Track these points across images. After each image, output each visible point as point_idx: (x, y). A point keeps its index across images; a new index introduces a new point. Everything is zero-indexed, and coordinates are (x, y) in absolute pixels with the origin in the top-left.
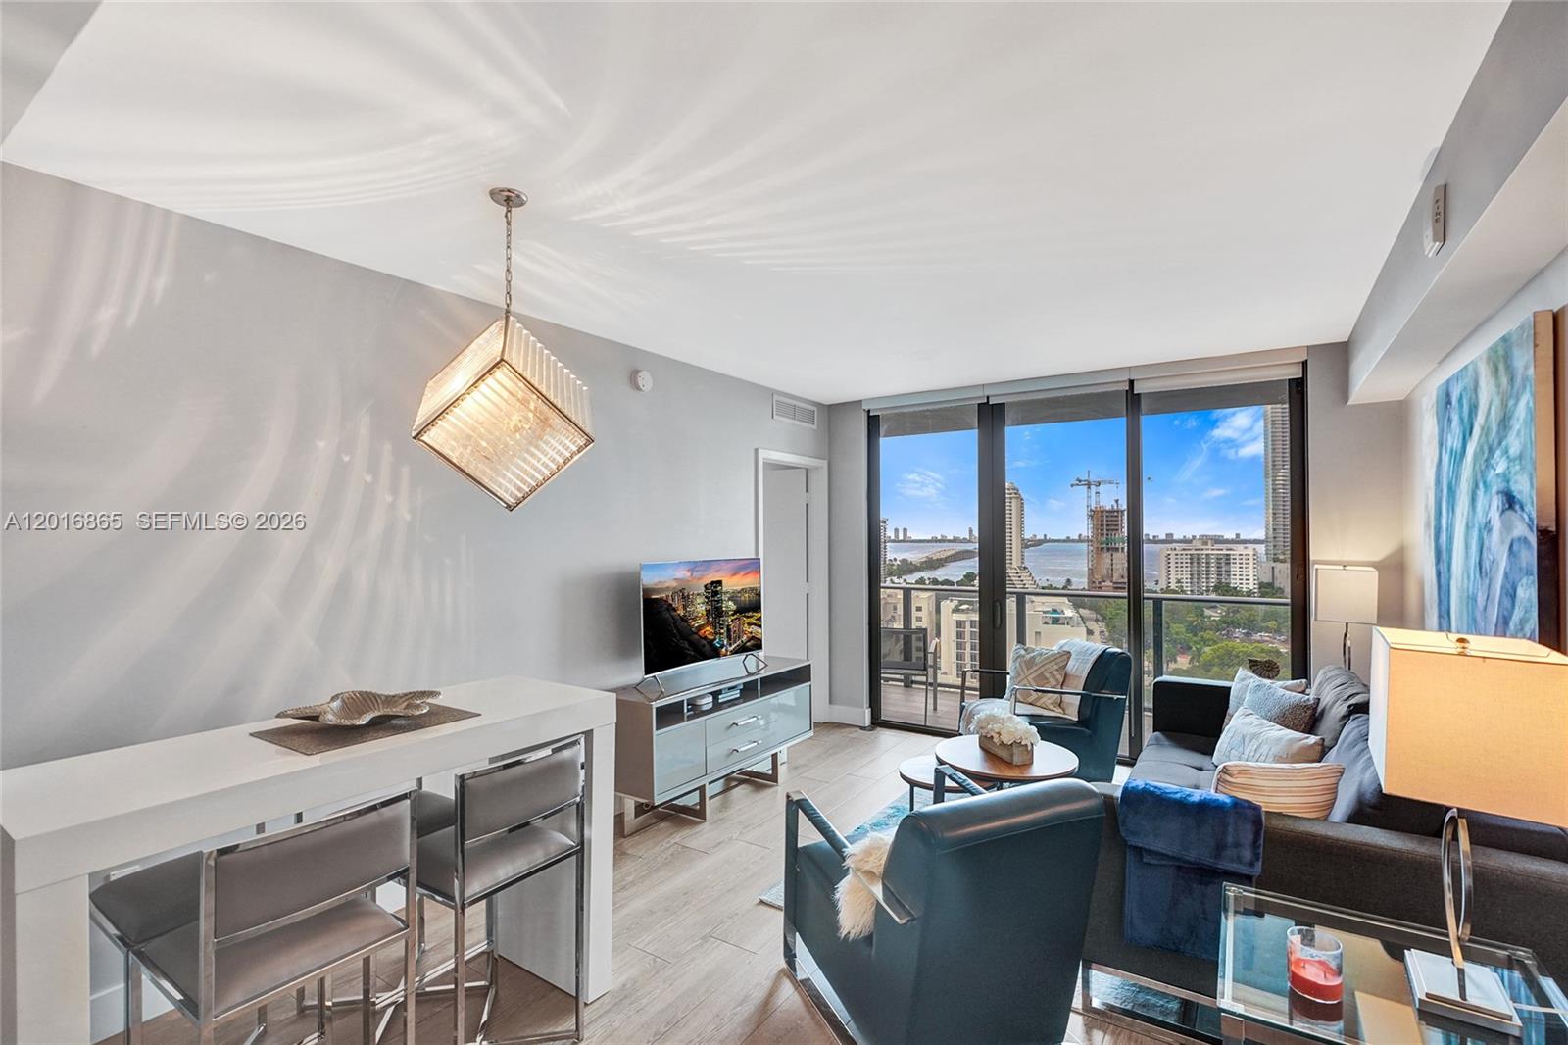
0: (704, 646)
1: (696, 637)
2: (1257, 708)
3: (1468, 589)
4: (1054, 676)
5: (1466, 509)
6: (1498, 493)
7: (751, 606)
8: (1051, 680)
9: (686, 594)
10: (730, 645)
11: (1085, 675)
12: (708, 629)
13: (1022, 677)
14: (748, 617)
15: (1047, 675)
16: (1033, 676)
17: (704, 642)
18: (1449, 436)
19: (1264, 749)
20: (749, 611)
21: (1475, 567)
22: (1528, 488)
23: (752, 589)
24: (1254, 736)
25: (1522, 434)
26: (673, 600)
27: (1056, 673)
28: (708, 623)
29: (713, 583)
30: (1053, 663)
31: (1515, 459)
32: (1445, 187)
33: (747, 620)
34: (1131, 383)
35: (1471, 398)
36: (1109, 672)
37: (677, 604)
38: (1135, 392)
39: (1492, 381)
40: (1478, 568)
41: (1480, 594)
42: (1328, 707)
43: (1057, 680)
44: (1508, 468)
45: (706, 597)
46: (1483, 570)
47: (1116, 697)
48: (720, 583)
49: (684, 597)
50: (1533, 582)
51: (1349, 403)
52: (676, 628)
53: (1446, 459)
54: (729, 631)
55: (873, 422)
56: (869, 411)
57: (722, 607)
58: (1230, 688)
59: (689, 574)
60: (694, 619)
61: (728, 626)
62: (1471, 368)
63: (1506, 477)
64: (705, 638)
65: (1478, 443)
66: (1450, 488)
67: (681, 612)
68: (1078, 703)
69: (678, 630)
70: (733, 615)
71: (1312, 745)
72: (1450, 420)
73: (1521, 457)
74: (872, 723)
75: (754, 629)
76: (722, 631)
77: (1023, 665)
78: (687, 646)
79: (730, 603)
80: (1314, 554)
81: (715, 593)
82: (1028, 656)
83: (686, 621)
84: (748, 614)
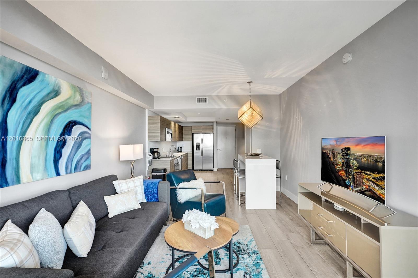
0: (341, 181)
1: (337, 174)
9: (334, 152)
10: (355, 187)
12: (343, 172)
14: (366, 174)
26: (329, 154)
28: (343, 169)
29: (345, 148)
33: (366, 176)
37: (331, 156)
45: (342, 155)
48: (349, 149)
49: (333, 154)
52: (330, 167)
54: (354, 178)
57: (350, 163)
60: (337, 165)
61: (353, 175)
64: (341, 177)
67: (332, 160)
69: (331, 168)
70: (356, 169)
76: (350, 177)
78: (334, 177)
79: (355, 162)
81: (347, 154)
83: (334, 165)
84: (368, 172)
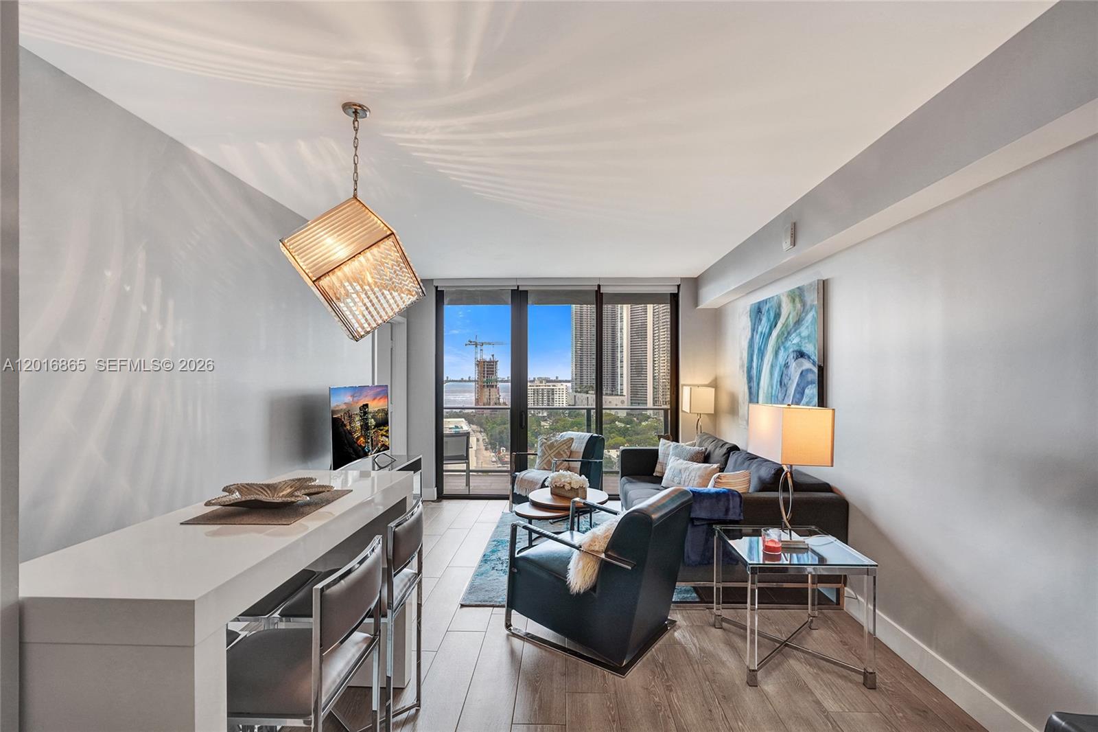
0: (359, 450)
1: (356, 444)
2: (679, 455)
3: (772, 393)
4: (565, 452)
5: (772, 358)
6: (793, 351)
7: (383, 423)
8: (564, 455)
9: (351, 414)
10: (373, 450)
11: (582, 450)
12: (362, 439)
13: (547, 455)
14: (381, 430)
15: (562, 453)
16: (555, 453)
17: (360, 448)
18: (760, 327)
19: (693, 474)
20: (381, 426)
21: (777, 382)
22: (813, 349)
23: (383, 410)
24: (686, 469)
25: (810, 327)
26: (344, 418)
27: (566, 451)
28: (362, 435)
29: (364, 405)
30: (565, 445)
31: (805, 338)
32: (795, 224)
33: (381, 433)
34: (599, 286)
35: (776, 311)
36: (594, 447)
37: (346, 421)
38: (601, 292)
39: (790, 305)
40: (779, 383)
41: (780, 395)
42: (712, 451)
43: (567, 455)
44: (800, 341)
45: (361, 416)
46: (783, 384)
47: (598, 461)
48: (367, 405)
49: (349, 416)
50: (815, 387)
51: (698, 307)
52: (347, 438)
53: (757, 338)
54: (372, 440)
55: (440, 295)
56: (437, 287)
57: (368, 423)
58: (658, 450)
59: (351, 400)
60: (355, 432)
61: (372, 437)
62: (776, 298)
63: (798, 344)
64: (360, 445)
65: (781, 330)
66: (759, 349)
67: (348, 427)
68: (579, 466)
69: (347, 441)
70: (374, 429)
71: (716, 469)
72: (760, 320)
73: (809, 336)
74: (438, 498)
75: (384, 438)
76: (369, 440)
77: (547, 448)
78: (352, 451)
79: (373, 420)
80: (682, 381)
81: (365, 413)
82: (549, 443)
83: (351, 434)
84: (382, 428)
